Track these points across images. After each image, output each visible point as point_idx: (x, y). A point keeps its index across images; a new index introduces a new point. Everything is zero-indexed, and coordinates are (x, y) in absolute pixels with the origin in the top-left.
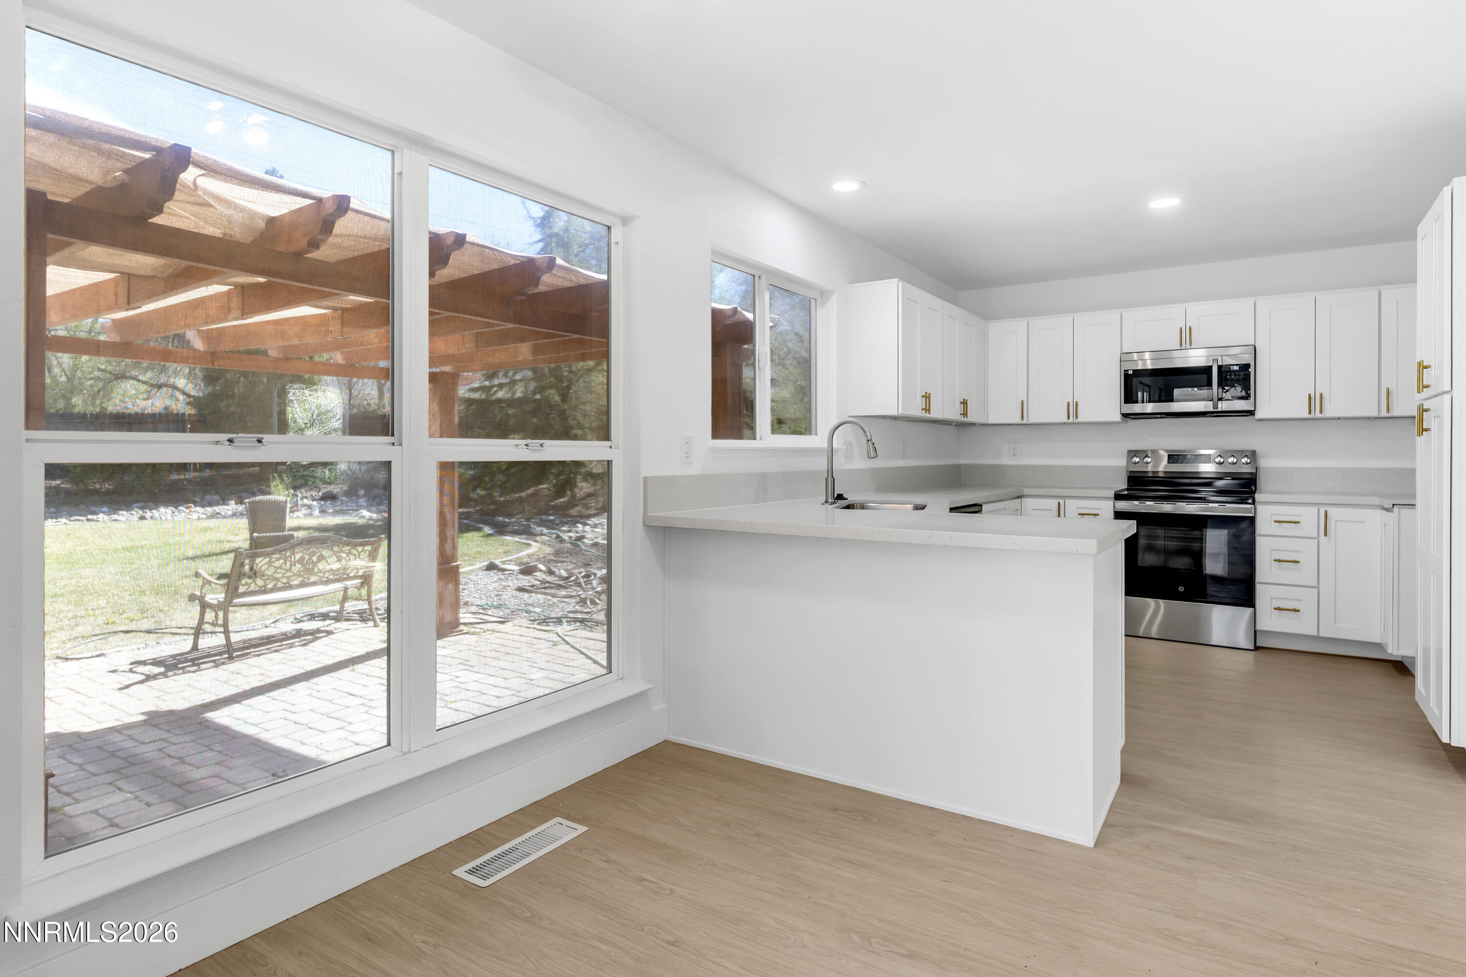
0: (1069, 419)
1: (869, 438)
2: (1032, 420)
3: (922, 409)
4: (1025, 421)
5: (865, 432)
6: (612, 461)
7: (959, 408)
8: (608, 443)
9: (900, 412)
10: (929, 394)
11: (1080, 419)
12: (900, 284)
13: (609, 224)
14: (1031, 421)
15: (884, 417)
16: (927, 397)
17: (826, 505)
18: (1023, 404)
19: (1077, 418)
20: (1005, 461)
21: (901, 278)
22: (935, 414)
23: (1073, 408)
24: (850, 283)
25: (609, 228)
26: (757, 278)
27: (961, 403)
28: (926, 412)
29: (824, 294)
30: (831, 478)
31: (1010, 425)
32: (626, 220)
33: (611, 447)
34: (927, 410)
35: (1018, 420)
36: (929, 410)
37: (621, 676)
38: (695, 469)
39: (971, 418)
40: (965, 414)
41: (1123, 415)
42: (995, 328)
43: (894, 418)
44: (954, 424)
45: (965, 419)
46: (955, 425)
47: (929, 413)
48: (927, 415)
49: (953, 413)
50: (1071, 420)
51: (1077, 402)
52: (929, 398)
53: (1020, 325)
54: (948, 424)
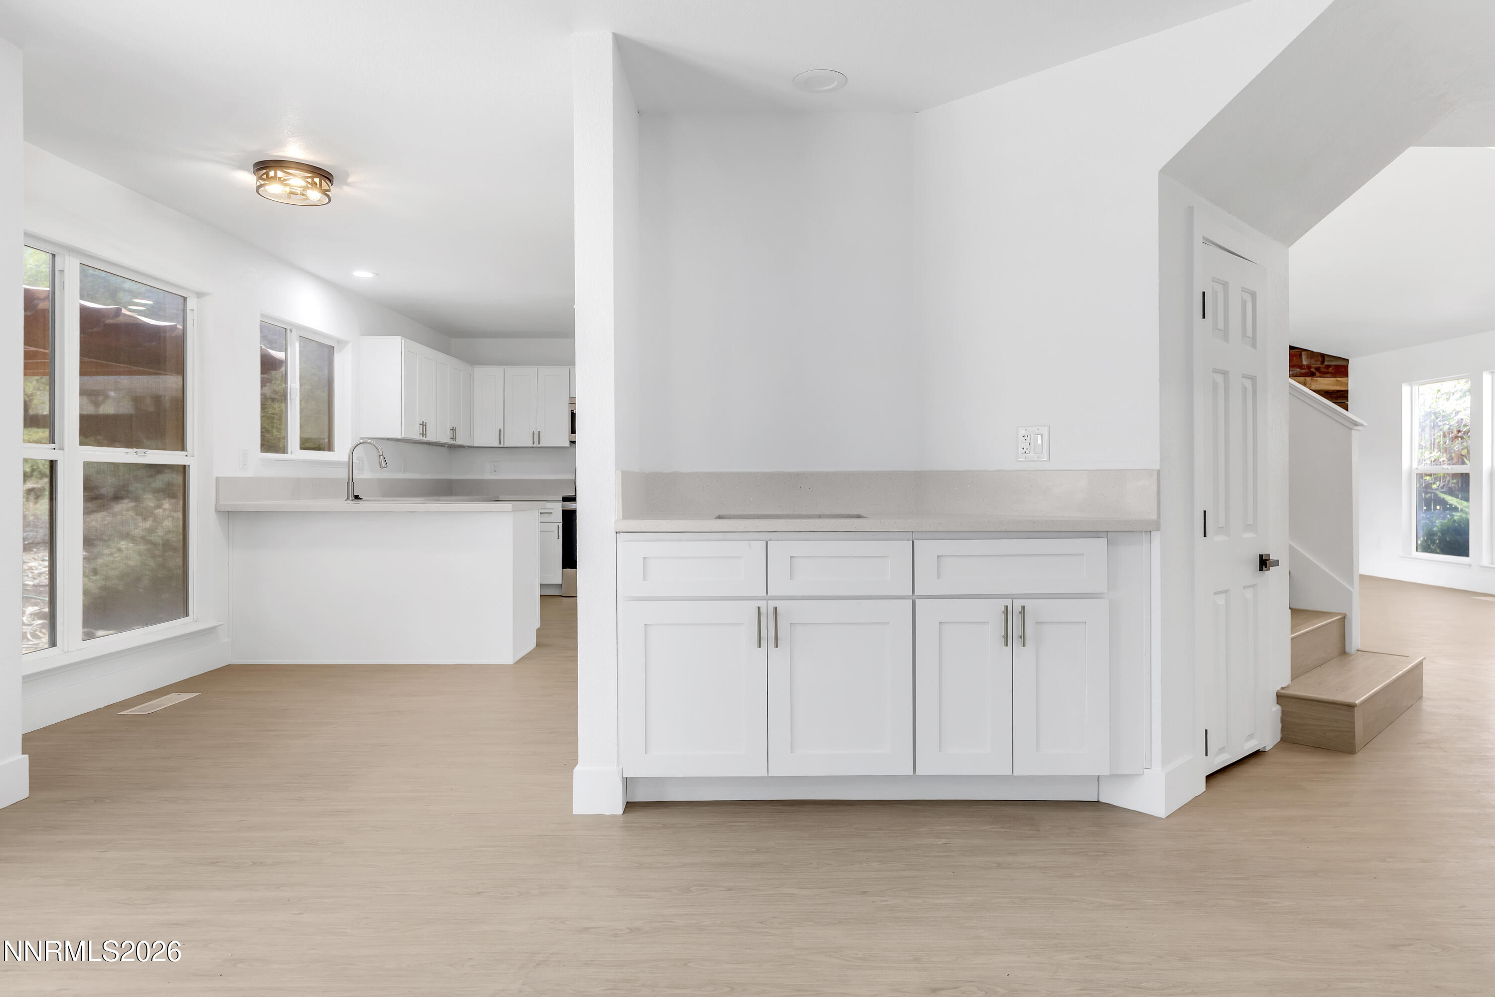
0: (533, 444)
1: (381, 454)
2: (508, 444)
3: (420, 434)
4: (502, 445)
5: (378, 450)
6: (189, 465)
7: (449, 433)
8: (184, 453)
9: (403, 436)
10: (426, 423)
11: (541, 445)
12: (403, 341)
13: (185, 296)
14: (506, 445)
15: (388, 439)
16: (424, 425)
17: (348, 501)
18: (500, 432)
19: (539, 444)
20: (488, 476)
21: (404, 336)
22: (430, 438)
23: (537, 436)
24: (362, 336)
25: (185, 299)
26: (288, 331)
27: (451, 430)
28: (423, 436)
29: (342, 343)
30: (351, 483)
31: (492, 447)
32: (200, 295)
33: (187, 456)
34: (424, 435)
35: (497, 445)
36: (425, 435)
37: (195, 619)
38: (249, 473)
39: (459, 442)
40: (454, 439)
41: (571, 441)
42: (480, 372)
43: (397, 440)
44: (446, 446)
45: (454, 442)
46: (448, 447)
47: (426, 437)
48: (424, 438)
49: (445, 438)
50: (535, 445)
51: (539, 432)
52: (425, 425)
53: (496, 372)
54: (442, 446)
